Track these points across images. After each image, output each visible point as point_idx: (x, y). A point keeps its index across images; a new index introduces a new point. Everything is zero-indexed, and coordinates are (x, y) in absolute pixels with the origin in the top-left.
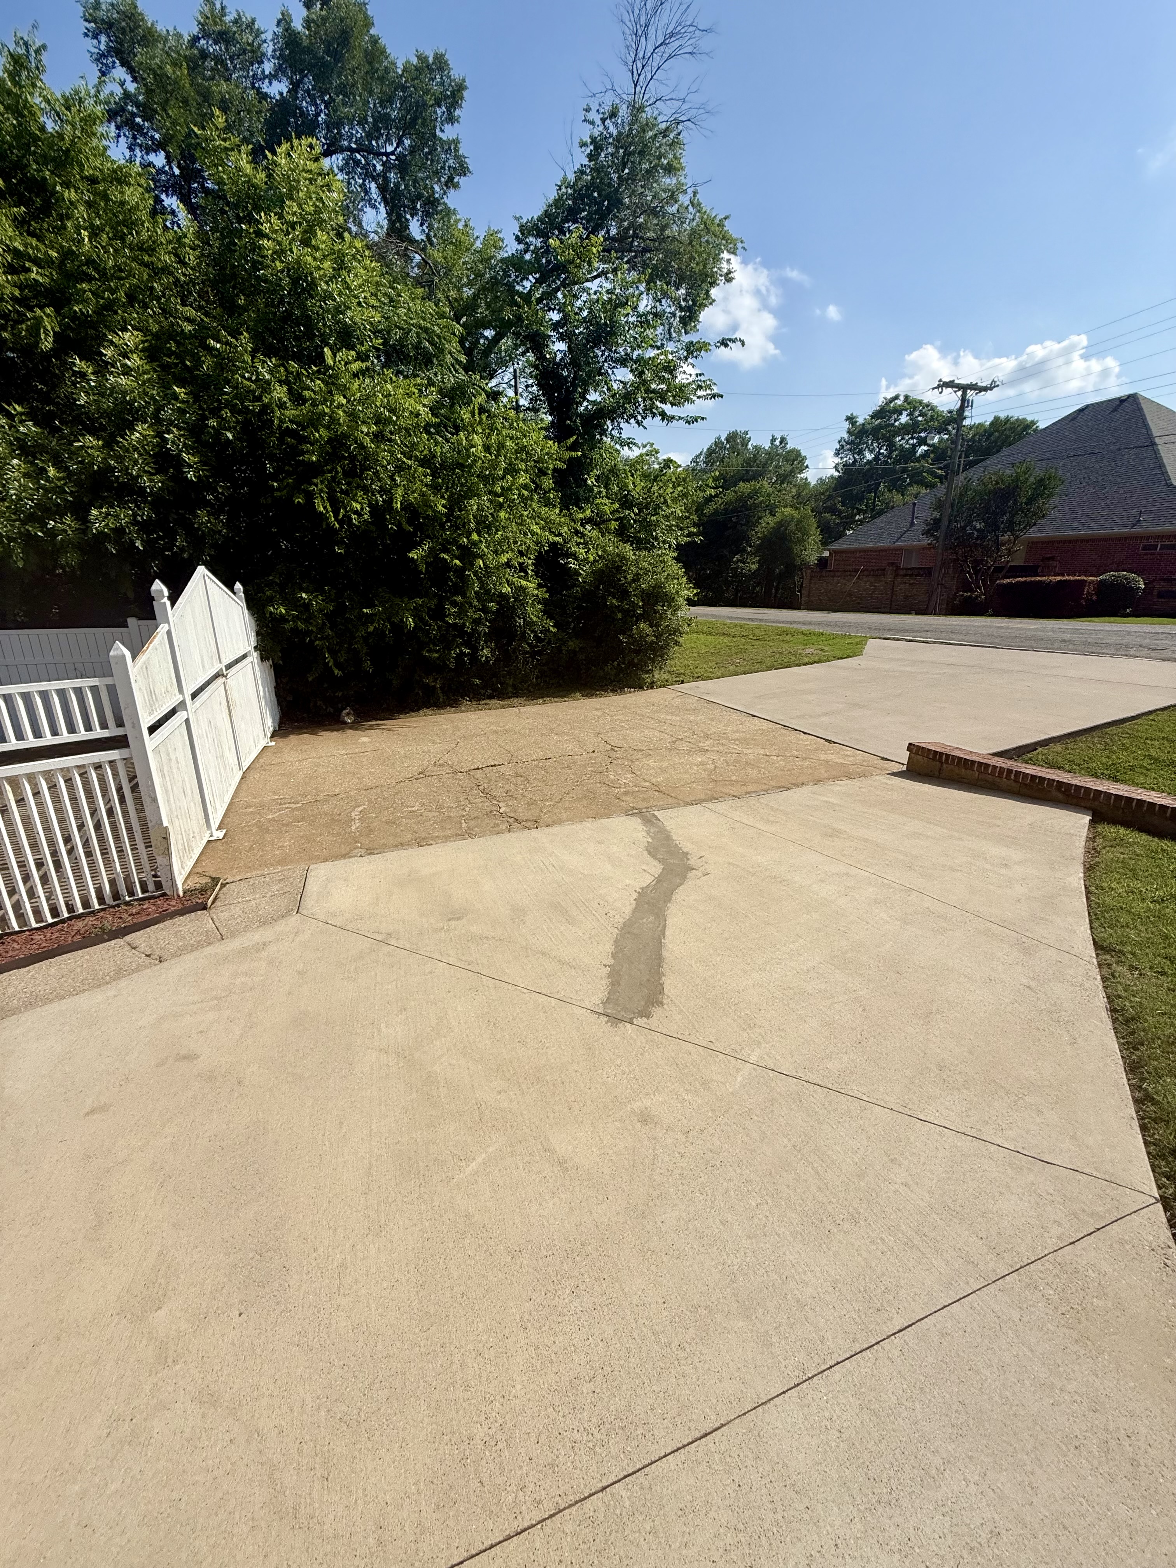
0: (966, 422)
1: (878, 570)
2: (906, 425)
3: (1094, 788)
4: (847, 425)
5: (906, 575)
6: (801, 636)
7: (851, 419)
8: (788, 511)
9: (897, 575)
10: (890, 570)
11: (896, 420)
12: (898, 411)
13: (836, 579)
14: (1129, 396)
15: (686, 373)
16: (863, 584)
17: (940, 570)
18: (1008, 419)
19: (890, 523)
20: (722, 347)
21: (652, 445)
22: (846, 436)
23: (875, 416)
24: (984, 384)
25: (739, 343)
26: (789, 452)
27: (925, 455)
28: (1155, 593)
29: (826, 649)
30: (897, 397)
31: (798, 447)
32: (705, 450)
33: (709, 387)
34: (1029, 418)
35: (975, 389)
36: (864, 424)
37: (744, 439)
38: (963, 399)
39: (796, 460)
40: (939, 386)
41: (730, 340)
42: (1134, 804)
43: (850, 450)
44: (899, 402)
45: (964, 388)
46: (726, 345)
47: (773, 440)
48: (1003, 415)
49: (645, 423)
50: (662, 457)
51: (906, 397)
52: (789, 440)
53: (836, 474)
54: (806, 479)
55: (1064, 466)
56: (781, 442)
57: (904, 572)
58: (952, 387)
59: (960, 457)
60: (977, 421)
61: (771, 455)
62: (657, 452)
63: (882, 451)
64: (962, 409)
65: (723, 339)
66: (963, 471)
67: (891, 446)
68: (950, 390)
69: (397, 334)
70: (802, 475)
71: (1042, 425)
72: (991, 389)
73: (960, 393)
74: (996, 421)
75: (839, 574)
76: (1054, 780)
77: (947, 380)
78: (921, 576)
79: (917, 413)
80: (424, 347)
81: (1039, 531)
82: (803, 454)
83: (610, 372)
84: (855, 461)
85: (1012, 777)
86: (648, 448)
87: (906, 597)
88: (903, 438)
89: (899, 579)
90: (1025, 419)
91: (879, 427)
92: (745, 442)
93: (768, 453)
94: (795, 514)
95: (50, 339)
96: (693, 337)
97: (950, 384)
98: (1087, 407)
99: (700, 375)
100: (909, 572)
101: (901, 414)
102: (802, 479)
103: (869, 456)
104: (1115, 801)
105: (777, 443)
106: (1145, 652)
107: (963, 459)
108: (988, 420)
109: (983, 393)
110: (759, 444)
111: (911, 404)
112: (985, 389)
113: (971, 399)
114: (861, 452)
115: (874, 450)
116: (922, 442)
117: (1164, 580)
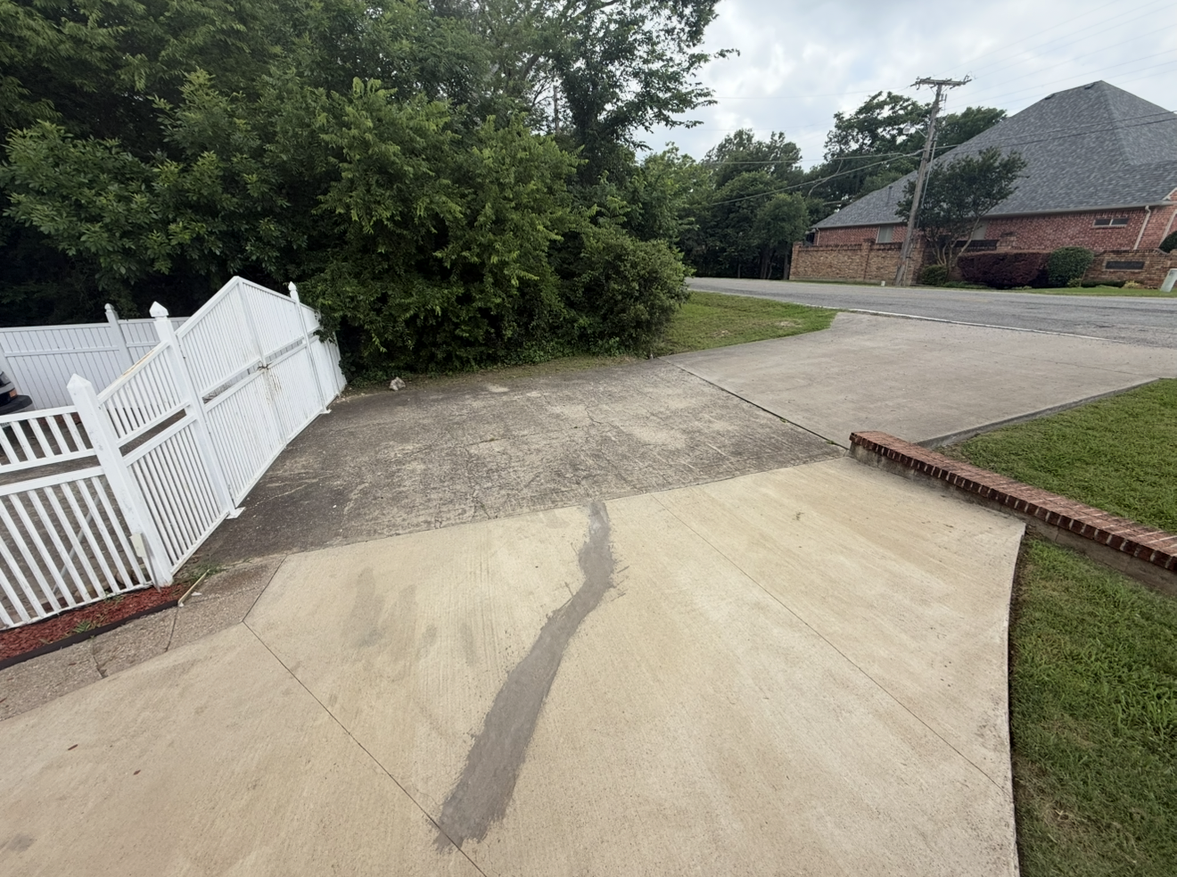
0: (940, 114)
1: (855, 245)
2: (889, 117)
3: (1029, 502)
4: (835, 120)
5: (879, 250)
6: (779, 308)
7: (838, 116)
8: (783, 196)
9: (871, 250)
10: (865, 246)
11: (878, 114)
12: (881, 106)
13: (819, 254)
14: (1094, 84)
15: (688, 84)
16: (842, 258)
17: (910, 244)
18: (979, 110)
19: (869, 204)
20: (721, 58)
21: (673, 143)
22: (834, 130)
23: (860, 111)
24: (958, 80)
25: (735, 54)
26: (786, 145)
27: (904, 143)
28: (1104, 264)
29: (800, 321)
30: (880, 94)
31: (793, 142)
32: (717, 147)
33: (706, 95)
34: (999, 109)
35: (949, 84)
36: (850, 120)
37: (749, 135)
38: (938, 94)
39: (791, 151)
40: (917, 83)
41: (727, 51)
42: (1071, 524)
43: (838, 142)
44: (881, 98)
45: (940, 84)
46: (724, 56)
47: (773, 135)
48: (974, 107)
49: (652, 128)
50: (680, 153)
51: (890, 93)
52: (786, 135)
53: (826, 162)
54: (800, 167)
55: (1028, 150)
56: (780, 137)
57: (878, 247)
58: (929, 83)
59: (932, 146)
60: (951, 112)
61: (771, 148)
62: (677, 150)
63: (865, 142)
64: (937, 102)
65: (722, 51)
66: (934, 158)
67: (875, 137)
68: (926, 86)
69: (431, 61)
70: (796, 165)
71: (1010, 114)
72: (964, 83)
73: (936, 88)
74: (969, 112)
75: (821, 249)
76: (988, 488)
77: (925, 78)
78: (893, 250)
79: (898, 107)
80: (457, 72)
81: (1000, 210)
82: (798, 147)
83: (625, 84)
84: (841, 150)
85: (947, 478)
86: (670, 146)
87: (878, 268)
88: (885, 130)
89: (873, 253)
90: (995, 109)
91: (865, 120)
92: (750, 138)
93: (768, 147)
94: (789, 199)
95: (143, 81)
96: (696, 50)
97: (927, 81)
98: (1053, 95)
99: (699, 84)
100: (882, 247)
101: (883, 108)
102: (796, 168)
103: (854, 146)
104: (1050, 517)
105: (776, 138)
106: (1092, 328)
107: (934, 148)
108: (959, 111)
109: (957, 87)
110: (761, 140)
111: (894, 100)
112: (959, 84)
113: (945, 93)
114: (847, 143)
115: (858, 141)
116: (901, 132)
117: (1113, 252)
